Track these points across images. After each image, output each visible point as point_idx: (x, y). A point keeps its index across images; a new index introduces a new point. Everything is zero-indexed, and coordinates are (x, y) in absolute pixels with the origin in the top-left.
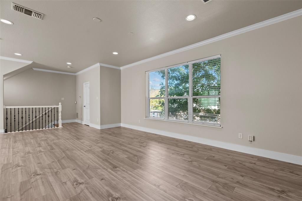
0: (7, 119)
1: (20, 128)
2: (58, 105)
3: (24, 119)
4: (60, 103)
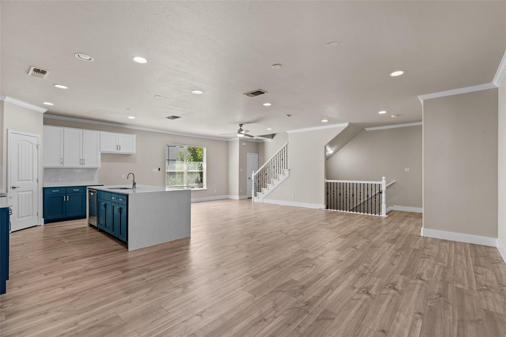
0: (328, 194)
1: (351, 208)
2: (381, 180)
3: (355, 197)
4: (383, 178)
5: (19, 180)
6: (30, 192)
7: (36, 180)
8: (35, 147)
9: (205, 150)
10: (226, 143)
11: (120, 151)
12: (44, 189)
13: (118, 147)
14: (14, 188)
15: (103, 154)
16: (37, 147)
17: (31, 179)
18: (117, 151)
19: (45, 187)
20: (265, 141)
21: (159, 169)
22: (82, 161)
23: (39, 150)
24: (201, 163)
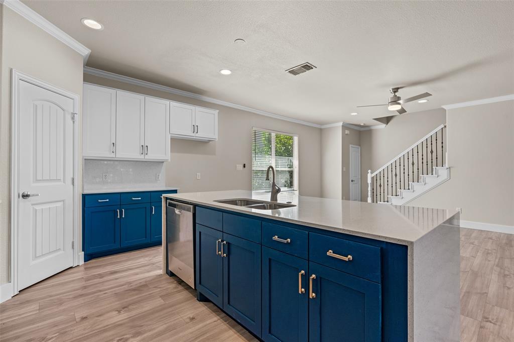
5: (37, 181)
6: (60, 204)
7: (70, 182)
8: (69, 117)
9: (296, 139)
10: (319, 131)
11: (197, 135)
12: (84, 196)
13: (195, 129)
14: (25, 196)
15: (173, 140)
16: (73, 118)
17: (62, 179)
18: (193, 135)
19: (86, 192)
20: (373, 128)
21: (244, 166)
22: (144, 149)
23: (77, 123)
24: (290, 158)
